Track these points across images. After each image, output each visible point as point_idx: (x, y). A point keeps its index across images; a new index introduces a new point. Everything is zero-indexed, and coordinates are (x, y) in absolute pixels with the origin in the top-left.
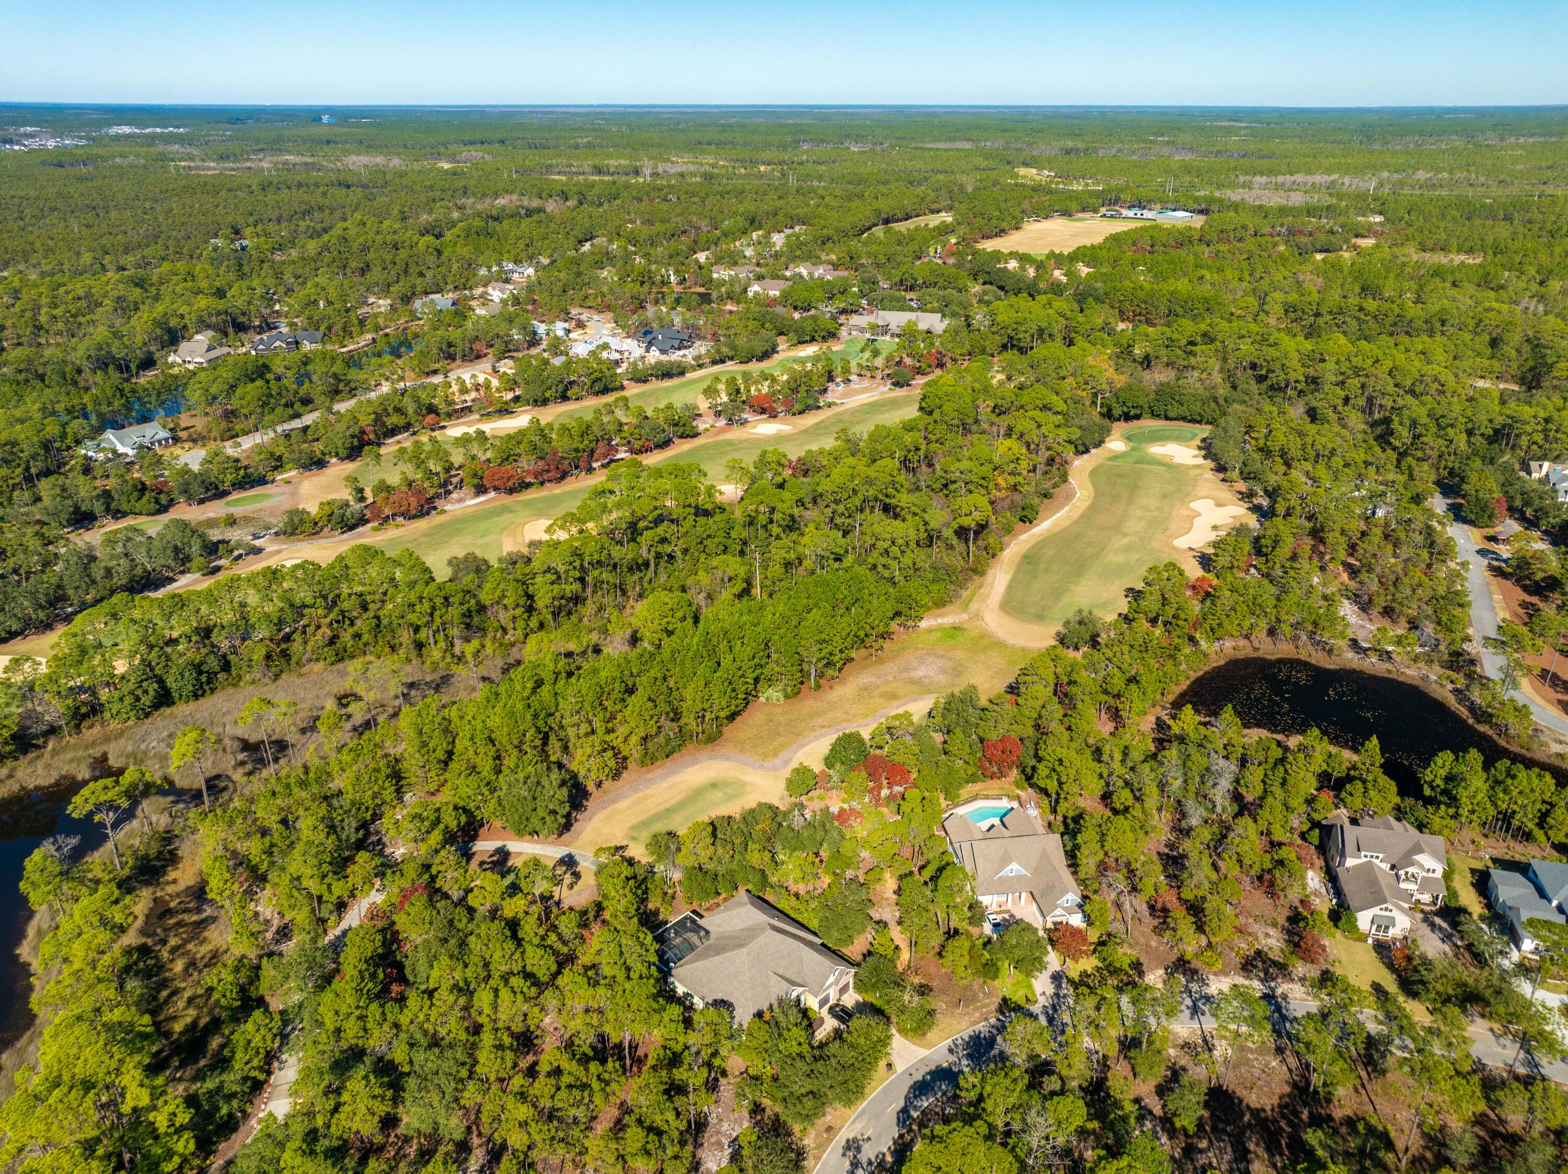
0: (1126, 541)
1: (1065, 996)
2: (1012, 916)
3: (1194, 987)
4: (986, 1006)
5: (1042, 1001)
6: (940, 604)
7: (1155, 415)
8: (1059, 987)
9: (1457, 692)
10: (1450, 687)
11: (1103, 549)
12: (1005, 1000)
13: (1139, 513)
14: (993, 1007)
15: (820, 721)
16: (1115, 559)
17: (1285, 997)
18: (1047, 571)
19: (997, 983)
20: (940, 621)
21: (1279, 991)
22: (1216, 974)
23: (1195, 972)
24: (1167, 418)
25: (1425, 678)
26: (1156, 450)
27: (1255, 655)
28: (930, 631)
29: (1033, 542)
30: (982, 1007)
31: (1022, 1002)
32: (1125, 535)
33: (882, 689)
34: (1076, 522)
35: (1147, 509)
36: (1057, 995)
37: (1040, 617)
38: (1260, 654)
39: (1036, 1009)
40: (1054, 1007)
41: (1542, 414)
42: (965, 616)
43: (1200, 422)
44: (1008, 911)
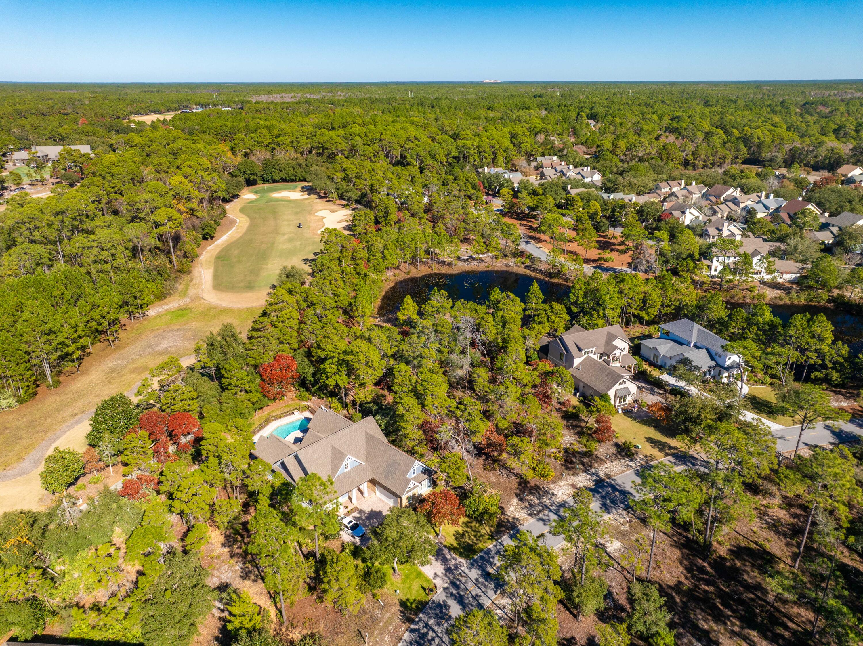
0: (286, 237)
1: (456, 567)
2: (361, 512)
3: (546, 500)
4: (390, 621)
5: (441, 583)
6: (162, 296)
7: (265, 181)
8: (445, 560)
9: (527, 267)
10: (523, 266)
11: (274, 243)
12: (403, 604)
13: (286, 223)
14: (397, 619)
15: (70, 411)
16: (284, 247)
17: (609, 477)
18: (239, 262)
19: (387, 589)
20: (166, 307)
21: (601, 474)
22: (553, 482)
23: (537, 488)
24: (274, 181)
25: (507, 265)
26: (276, 195)
27: (409, 276)
28: (160, 316)
29: (219, 249)
30: (386, 626)
31: (422, 596)
32: (284, 234)
33: (131, 367)
34: (245, 234)
35: (289, 220)
36: (448, 570)
37: (250, 287)
38: (411, 275)
39: (440, 596)
40: (453, 584)
41: (476, 144)
42: (188, 300)
43: (295, 181)
44: (355, 509)
